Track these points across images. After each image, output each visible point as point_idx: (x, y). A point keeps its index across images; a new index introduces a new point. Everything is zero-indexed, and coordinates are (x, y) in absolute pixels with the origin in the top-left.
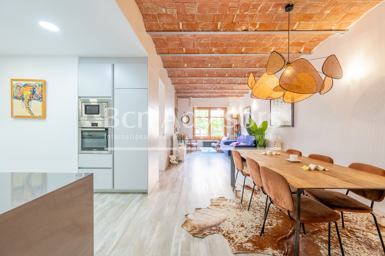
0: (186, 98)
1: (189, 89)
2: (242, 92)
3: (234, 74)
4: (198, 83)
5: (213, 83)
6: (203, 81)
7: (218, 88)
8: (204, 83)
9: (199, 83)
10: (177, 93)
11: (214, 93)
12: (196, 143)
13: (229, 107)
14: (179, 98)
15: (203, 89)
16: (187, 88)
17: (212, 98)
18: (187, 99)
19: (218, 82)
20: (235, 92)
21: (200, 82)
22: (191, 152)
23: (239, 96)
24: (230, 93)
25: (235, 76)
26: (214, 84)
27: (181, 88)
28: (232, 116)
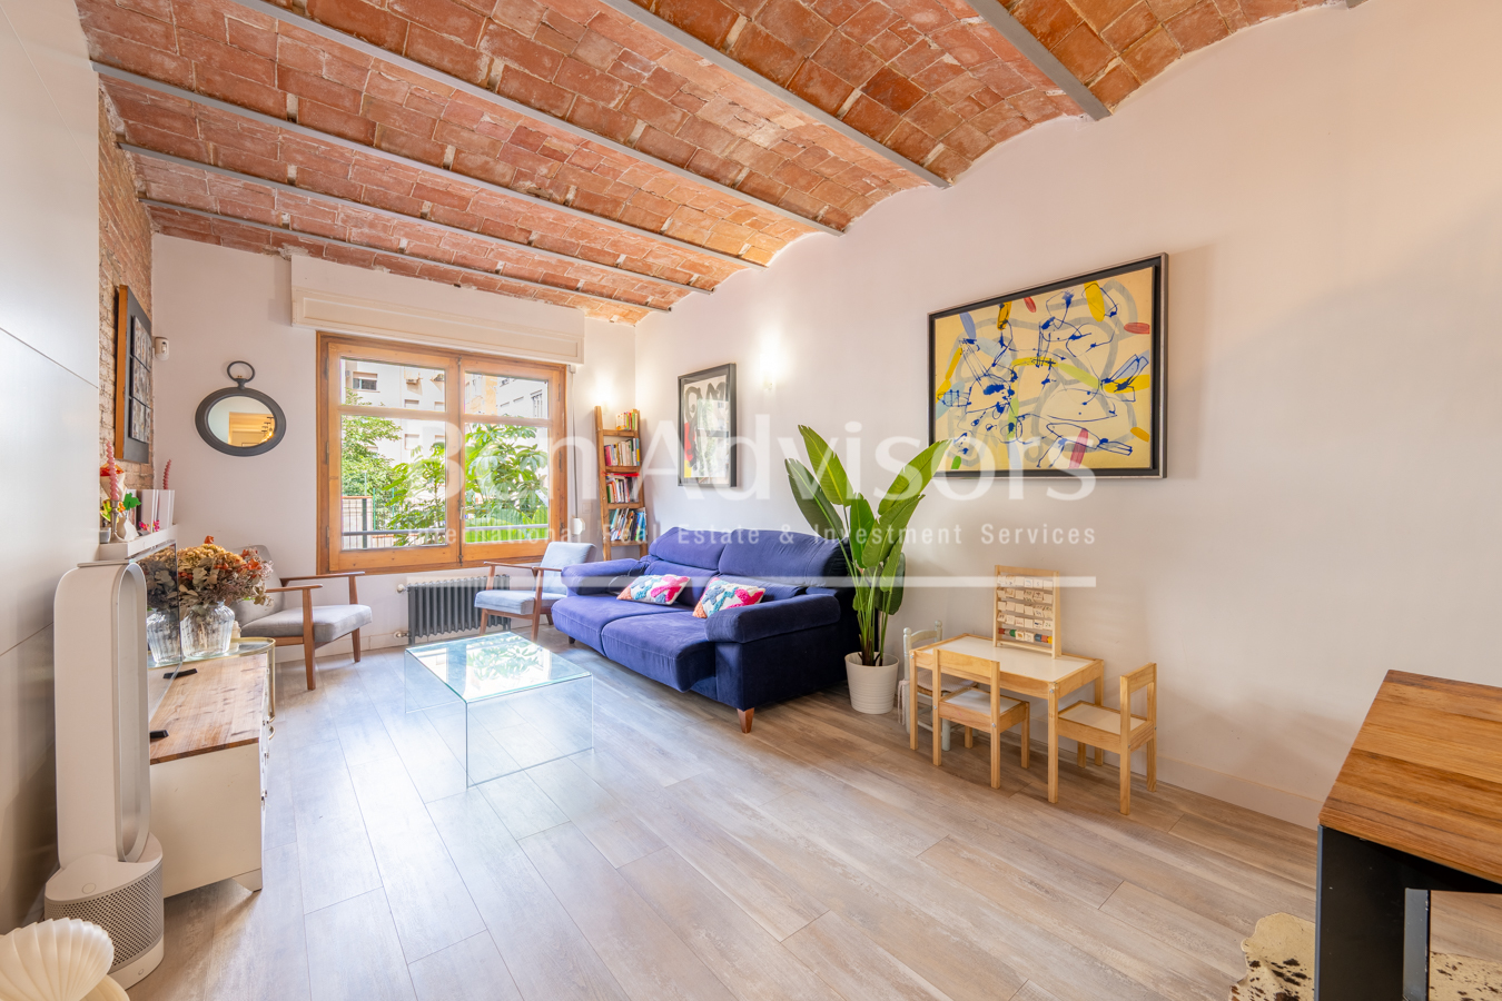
0: (247, 247)
1: (292, 119)
2: (685, 280)
3: (788, 52)
4: (420, 48)
5: (567, 106)
6: (483, 44)
7: (570, 196)
8: (482, 77)
9: (433, 56)
10: (143, 145)
11: (516, 235)
12: (353, 600)
13: (578, 366)
14: (166, 230)
15: (446, 167)
16: (270, 103)
17: (469, 292)
18: (260, 265)
19: (606, 111)
20: (649, 267)
21: (444, 46)
22: (311, 687)
23: (646, 304)
24: (616, 266)
25: (786, 69)
26: (570, 121)
27: (192, 79)
28: (597, 416)
